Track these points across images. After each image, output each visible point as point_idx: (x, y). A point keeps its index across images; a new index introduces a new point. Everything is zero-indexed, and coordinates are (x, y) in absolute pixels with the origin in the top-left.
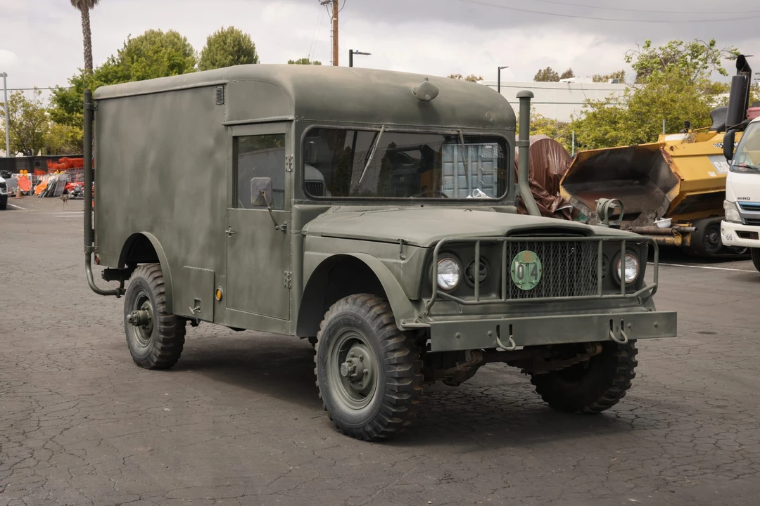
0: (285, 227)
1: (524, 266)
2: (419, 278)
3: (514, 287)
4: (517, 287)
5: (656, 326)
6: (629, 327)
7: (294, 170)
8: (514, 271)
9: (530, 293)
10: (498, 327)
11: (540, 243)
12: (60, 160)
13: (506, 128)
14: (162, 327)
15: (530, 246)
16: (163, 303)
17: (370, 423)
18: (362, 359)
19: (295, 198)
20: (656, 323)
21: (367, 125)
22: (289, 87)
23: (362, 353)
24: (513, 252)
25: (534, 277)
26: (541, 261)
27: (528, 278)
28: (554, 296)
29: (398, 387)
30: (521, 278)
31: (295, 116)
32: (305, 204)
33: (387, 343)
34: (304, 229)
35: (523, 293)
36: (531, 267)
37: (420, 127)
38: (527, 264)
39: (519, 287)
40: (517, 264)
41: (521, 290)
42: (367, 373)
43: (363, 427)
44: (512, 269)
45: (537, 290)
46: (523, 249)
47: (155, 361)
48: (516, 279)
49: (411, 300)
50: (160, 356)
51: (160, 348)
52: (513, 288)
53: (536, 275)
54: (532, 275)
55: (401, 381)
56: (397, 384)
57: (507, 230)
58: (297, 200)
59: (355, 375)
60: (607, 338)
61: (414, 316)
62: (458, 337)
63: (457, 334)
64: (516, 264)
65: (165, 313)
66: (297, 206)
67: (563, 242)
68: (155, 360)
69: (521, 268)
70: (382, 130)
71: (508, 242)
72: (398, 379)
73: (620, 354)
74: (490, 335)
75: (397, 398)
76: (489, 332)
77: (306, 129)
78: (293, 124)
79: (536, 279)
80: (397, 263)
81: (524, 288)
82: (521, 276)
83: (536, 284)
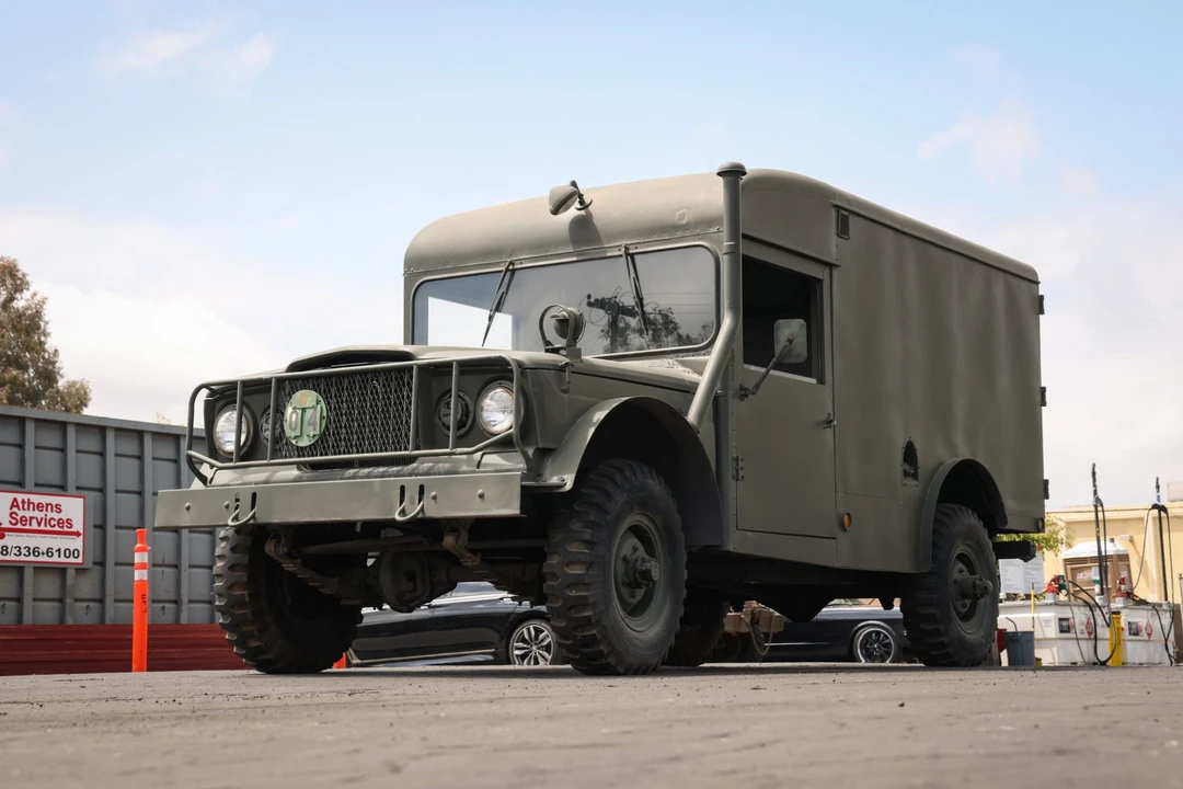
1: (299, 412)
3: (288, 442)
5: (481, 496)
6: (434, 498)
8: (287, 421)
11: (327, 377)
15: (315, 383)
20: (480, 491)
24: (285, 395)
25: (312, 427)
27: (306, 428)
28: (344, 454)
30: (293, 430)
35: (297, 451)
37: (569, 254)
38: (304, 410)
39: (294, 442)
40: (289, 410)
44: (285, 417)
45: (318, 446)
46: (303, 388)
48: (288, 431)
53: (315, 424)
57: (289, 364)
60: (393, 515)
62: (188, 509)
63: (187, 505)
67: (364, 374)
69: (294, 416)
74: (227, 507)
76: (226, 503)
77: (416, 284)
81: (301, 444)
82: (293, 426)
83: (317, 438)
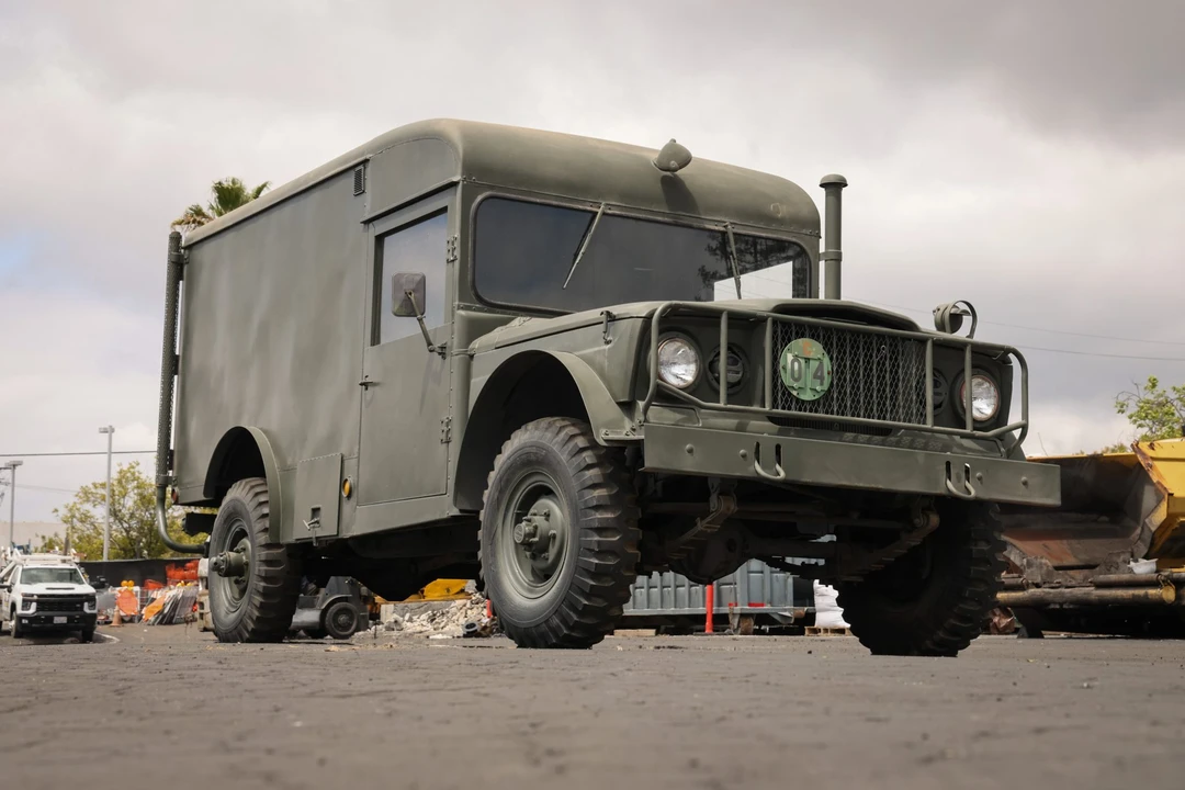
0: (443, 348)
1: (802, 361)
2: (631, 365)
3: (786, 391)
4: (790, 394)
5: (1025, 483)
6: (980, 479)
7: (458, 257)
8: (784, 368)
9: (814, 405)
10: (758, 445)
11: (827, 329)
12: (188, 565)
13: (804, 231)
14: (264, 568)
15: (815, 333)
16: (265, 530)
17: (557, 612)
18: (547, 516)
19: (460, 300)
20: (1024, 478)
21: (578, 201)
22: (456, 136)
23: (548, 507)
24: (783, 339)
25: (819, 381)
26: (831, 359)
27: (809, 381)
28: (853, 416)
29: (599, 542)
30: (796, 380)
31: (463, 174)
32: (474, 310)
33: (584, 476)
34: (471, 346)
35: (801, 404)
36: (814, 365)
37: (663, 214)
38: (807, 360)
39: (795, 393)
40: (790, 357)
41: (798, 400)
42: (554, 536)
43: (547, 621)
44: (782, 364)
45: (825, 401)
46: (800, 335)
47: (250, 629)
48: (787, 380)
49: (620, 404)
50: (258, 617)
51: (258, 605)
52: (783, 394)
53: (821, 378)
54: (815, 377)
55: (604, 534)
56: (597, 538)
57: (774, 305)
58: (462, 304)
59: (536, 539)
60: (941, 491)
61: (624, 427)
62: (690, 451)
63: (688, 446)
64: (788, 357)
65: (268, 546)
66: (463, 313)
67: (868, 334)
68: (251, 626)
69: (796, 364)
70: (600, 211)
71: (775, 322)
72: (600, 530)
73: (976, 545)
74: (744, 456)
75: (597, 561)
76: (742, 451)
77: (479, 198)
78: (460, 187)
79: (822, 384)
80: (599, 351)
81: (803, 397)
82: (796, 376)
83: (822, 393)
